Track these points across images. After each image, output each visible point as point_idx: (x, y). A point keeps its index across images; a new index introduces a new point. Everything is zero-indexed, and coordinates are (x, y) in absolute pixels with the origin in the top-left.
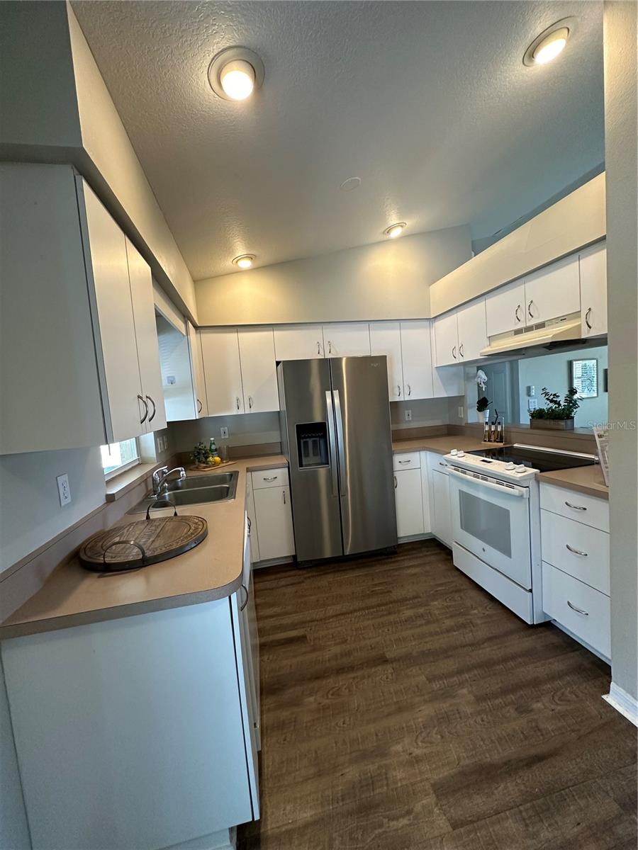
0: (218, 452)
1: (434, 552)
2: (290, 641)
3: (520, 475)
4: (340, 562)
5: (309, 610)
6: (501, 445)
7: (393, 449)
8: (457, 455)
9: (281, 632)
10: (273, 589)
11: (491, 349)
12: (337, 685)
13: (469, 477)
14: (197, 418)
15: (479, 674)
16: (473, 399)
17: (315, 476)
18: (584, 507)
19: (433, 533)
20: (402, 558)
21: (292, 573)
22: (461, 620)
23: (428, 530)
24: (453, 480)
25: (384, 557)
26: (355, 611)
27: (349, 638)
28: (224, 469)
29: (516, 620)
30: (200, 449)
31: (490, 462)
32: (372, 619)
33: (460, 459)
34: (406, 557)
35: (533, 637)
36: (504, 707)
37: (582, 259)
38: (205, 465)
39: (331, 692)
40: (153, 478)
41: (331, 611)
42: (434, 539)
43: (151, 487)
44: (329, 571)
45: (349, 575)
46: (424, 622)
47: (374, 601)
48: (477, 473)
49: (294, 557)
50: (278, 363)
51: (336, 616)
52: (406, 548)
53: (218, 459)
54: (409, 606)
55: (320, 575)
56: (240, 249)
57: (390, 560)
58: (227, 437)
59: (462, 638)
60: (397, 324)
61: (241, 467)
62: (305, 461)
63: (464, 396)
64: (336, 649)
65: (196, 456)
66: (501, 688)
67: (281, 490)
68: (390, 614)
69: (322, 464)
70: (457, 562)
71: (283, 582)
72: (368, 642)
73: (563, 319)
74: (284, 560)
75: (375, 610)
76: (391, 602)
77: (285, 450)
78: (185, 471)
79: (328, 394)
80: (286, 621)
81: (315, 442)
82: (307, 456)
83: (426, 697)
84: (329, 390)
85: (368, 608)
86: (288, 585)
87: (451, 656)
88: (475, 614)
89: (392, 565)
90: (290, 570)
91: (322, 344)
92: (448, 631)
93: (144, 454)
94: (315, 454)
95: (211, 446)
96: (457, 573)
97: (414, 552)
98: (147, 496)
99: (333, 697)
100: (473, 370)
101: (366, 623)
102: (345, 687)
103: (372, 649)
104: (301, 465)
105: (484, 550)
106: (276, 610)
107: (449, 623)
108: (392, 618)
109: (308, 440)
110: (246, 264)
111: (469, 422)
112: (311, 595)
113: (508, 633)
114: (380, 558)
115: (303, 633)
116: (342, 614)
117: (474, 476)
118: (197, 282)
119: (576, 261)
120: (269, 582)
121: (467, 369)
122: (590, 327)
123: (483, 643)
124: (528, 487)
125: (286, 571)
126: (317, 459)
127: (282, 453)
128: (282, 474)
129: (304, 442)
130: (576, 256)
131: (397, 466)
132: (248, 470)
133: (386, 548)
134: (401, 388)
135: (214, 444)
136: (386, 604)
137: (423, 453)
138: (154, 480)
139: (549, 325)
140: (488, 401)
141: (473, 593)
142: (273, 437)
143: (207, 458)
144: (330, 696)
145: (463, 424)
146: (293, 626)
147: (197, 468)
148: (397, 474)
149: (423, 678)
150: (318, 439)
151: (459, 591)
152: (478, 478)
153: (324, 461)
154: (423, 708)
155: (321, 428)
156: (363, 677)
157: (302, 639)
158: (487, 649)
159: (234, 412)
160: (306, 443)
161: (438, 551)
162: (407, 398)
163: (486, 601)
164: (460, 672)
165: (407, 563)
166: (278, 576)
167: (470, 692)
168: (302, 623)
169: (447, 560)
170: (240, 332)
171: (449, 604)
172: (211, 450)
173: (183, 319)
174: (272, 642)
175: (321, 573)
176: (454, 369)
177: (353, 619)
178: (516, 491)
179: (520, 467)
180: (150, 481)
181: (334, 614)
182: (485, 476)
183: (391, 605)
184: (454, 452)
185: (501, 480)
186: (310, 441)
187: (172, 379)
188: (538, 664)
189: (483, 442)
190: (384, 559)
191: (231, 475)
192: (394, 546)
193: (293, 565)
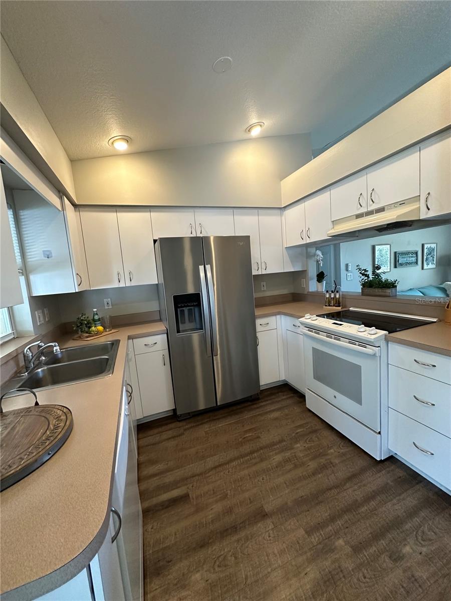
0: (101, 321)
1: (288, 396)
2: (174, 502)
3: (373, 337)
4: (215, 412)
5: (190, 464)
6: (339, 309)
7: (256, 314)
8: (310, 319)
9: (164, 493)
10: (156, 444)
11: (334, 231)
12: (222, 553)
13: (322, 337)
14: (77, 291)
15: (349, 520)
16: (313, 273)
17: (189, 340)
18: (434, 364)
19: (286, 380)
20: (264, 403)
21: (172, 425)
22: (323, 461)
23: (283, 378)
24: (305, 338)
25: (249, 403)
26: (231, 461)
27: (229, 492)
28: (105, 338)
29: (365, 456)
30: (82, 320)
31: (341, 325)
32: (248, 467)
33: (313, 322)
34: (267, 402)
35: (384, 472)
36: (379, 556)
37: (423, 149)
38: (87, 335)
39: (217, 563)
40: (24, 354)
41: (211, 462)
42: (287, 383)
43: (22, 363)
44: (206, 420)
45: (222, 424)
46: (292, 466)
47: (247, 448)
48: (329, 333)
49: (174, 410)
50: (155, 241)
51: (215, 468)
52: (266, 393)
53: (100, 328)
54: (277, 451)
55: (198, 425)
56: (115, 131)
57: (255, 406)
58: (111, 307)
59: (327, 480)
60: (256, 211)
61: (121, 335)
62: (181, 327)
63: (306, 270)
64: (218, 508)
65: (78, 327)
66: (371, 533)
67: (162, 353)
68: (262, 460)
69: (197, 329)
70: (309, 404)
71: (165, 436)
72: (247, 495)
73: (402, 203)
74: (165, 413)
75: (248, 457)
76: (261, 448)
77: (163, 317)
78: (59, 346)
79: (201, 268)
80: (169, 478)
81: (190, 311)
82: (184, 323)
83: (309, 554)
84: (202, 265)
85: (242, 456)
86: (170, 438)
87: (322, 502)
88: (332, 453)
89: (258, 410)
90: (170, 423)
91: (194, 225)
92: (314, 474)
93: (19, 328)
94: (190, 321)
95: (94, 316)
96: (310, 414)
97: (273, 397)
98: (17, 374)
99: (220, 569)
100: (312, 250)
101: (242, 473)
102: (230, 553)
103: (251, 502)
104: (178, 331)
105: (335, 397)
106: (160, 467)
107: (313, 465)
108: (264, 465)
109: (184, 308)
110: (122, 146)
111: (310, 291)
112: (191, 448)
113: (363, 470)
114: (246, 405)
115: (185, 492)
116: (220, 466)
117: (327, 337)
118: (74, 162)
119: (417, 152)
120: (152, 437)
121: (309, 249)
122: (429, 209)
123: (345, 484)
124: (379, 347)
125: (167, 424)
126: (192, 325)
127: (161, 320)
128: (161, 339)
129: (181, 311)
130: (417, 147)
131: (259, 328)
132: (129, 338)
133: (251, 396)
134: (259, 264)
135: (97, 314)
136: (257, 451)
137: (278, 317)
138: (25, 356)
139: (388, 209)
140: (324, 275)
141: (327, 433)
142: (153, 306)
143: (90, 327)
144: (217, 569)
145: (306, 293)
146: (175, 485)
147: (80, 337)
148: (258, 335)
149: (302, 532)
150: (192, 308)
151: (315, 431)
152: (331, 338)
153: (198, 327)
154: (308, 570)
155: (196, 299)
156: (247, 539)
157: (184, 499)
158: (350, 490)
159: (116, 285)
160: (182, 312)
161: (292, 395)
162: (264, 272)
163: (338, 440)
164: (333, 519)
165: (269, 408)
166: (160, 429)
167: (347, 543)
168: (184, 480)
169: (301, 402)
170: (120, 212)
171: (310, 445)
172: (94, 320)
173: (57, 194)
174: (156, 506)
175: (198, 423)
176: (299, 250)
177: (230, 469)
178: (369, 350)
179: (372, 330)
180: (21, 357)
181: (213, 466)
182: (338, 336)
183: (262, 451)
184: (308, 316)
185: (352, 340)
186: (186, 310)
187: (48, 253)
188: (395, 501)
189: (324, 307)
190: (249, 406)
191: (113, 344)
192: (257, 394)
193: (173, 417)
